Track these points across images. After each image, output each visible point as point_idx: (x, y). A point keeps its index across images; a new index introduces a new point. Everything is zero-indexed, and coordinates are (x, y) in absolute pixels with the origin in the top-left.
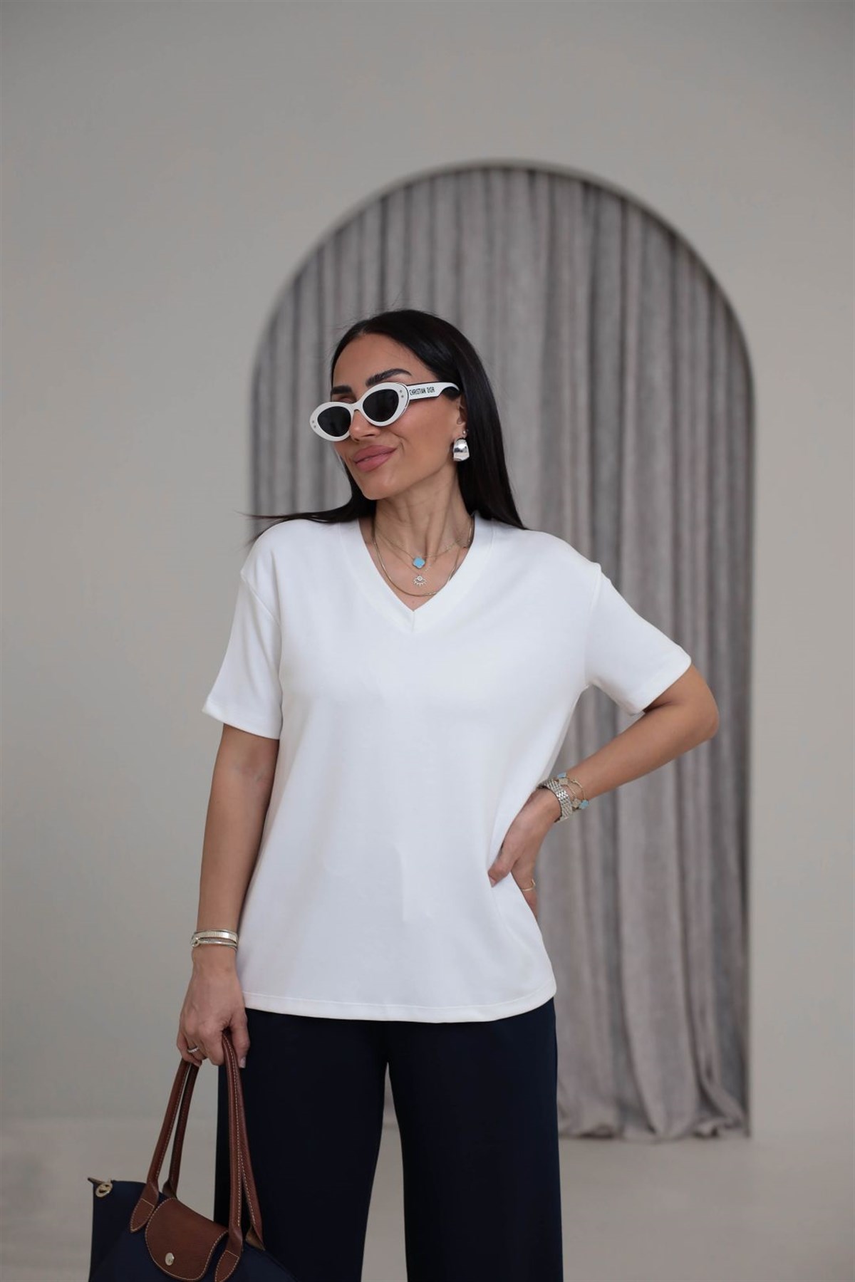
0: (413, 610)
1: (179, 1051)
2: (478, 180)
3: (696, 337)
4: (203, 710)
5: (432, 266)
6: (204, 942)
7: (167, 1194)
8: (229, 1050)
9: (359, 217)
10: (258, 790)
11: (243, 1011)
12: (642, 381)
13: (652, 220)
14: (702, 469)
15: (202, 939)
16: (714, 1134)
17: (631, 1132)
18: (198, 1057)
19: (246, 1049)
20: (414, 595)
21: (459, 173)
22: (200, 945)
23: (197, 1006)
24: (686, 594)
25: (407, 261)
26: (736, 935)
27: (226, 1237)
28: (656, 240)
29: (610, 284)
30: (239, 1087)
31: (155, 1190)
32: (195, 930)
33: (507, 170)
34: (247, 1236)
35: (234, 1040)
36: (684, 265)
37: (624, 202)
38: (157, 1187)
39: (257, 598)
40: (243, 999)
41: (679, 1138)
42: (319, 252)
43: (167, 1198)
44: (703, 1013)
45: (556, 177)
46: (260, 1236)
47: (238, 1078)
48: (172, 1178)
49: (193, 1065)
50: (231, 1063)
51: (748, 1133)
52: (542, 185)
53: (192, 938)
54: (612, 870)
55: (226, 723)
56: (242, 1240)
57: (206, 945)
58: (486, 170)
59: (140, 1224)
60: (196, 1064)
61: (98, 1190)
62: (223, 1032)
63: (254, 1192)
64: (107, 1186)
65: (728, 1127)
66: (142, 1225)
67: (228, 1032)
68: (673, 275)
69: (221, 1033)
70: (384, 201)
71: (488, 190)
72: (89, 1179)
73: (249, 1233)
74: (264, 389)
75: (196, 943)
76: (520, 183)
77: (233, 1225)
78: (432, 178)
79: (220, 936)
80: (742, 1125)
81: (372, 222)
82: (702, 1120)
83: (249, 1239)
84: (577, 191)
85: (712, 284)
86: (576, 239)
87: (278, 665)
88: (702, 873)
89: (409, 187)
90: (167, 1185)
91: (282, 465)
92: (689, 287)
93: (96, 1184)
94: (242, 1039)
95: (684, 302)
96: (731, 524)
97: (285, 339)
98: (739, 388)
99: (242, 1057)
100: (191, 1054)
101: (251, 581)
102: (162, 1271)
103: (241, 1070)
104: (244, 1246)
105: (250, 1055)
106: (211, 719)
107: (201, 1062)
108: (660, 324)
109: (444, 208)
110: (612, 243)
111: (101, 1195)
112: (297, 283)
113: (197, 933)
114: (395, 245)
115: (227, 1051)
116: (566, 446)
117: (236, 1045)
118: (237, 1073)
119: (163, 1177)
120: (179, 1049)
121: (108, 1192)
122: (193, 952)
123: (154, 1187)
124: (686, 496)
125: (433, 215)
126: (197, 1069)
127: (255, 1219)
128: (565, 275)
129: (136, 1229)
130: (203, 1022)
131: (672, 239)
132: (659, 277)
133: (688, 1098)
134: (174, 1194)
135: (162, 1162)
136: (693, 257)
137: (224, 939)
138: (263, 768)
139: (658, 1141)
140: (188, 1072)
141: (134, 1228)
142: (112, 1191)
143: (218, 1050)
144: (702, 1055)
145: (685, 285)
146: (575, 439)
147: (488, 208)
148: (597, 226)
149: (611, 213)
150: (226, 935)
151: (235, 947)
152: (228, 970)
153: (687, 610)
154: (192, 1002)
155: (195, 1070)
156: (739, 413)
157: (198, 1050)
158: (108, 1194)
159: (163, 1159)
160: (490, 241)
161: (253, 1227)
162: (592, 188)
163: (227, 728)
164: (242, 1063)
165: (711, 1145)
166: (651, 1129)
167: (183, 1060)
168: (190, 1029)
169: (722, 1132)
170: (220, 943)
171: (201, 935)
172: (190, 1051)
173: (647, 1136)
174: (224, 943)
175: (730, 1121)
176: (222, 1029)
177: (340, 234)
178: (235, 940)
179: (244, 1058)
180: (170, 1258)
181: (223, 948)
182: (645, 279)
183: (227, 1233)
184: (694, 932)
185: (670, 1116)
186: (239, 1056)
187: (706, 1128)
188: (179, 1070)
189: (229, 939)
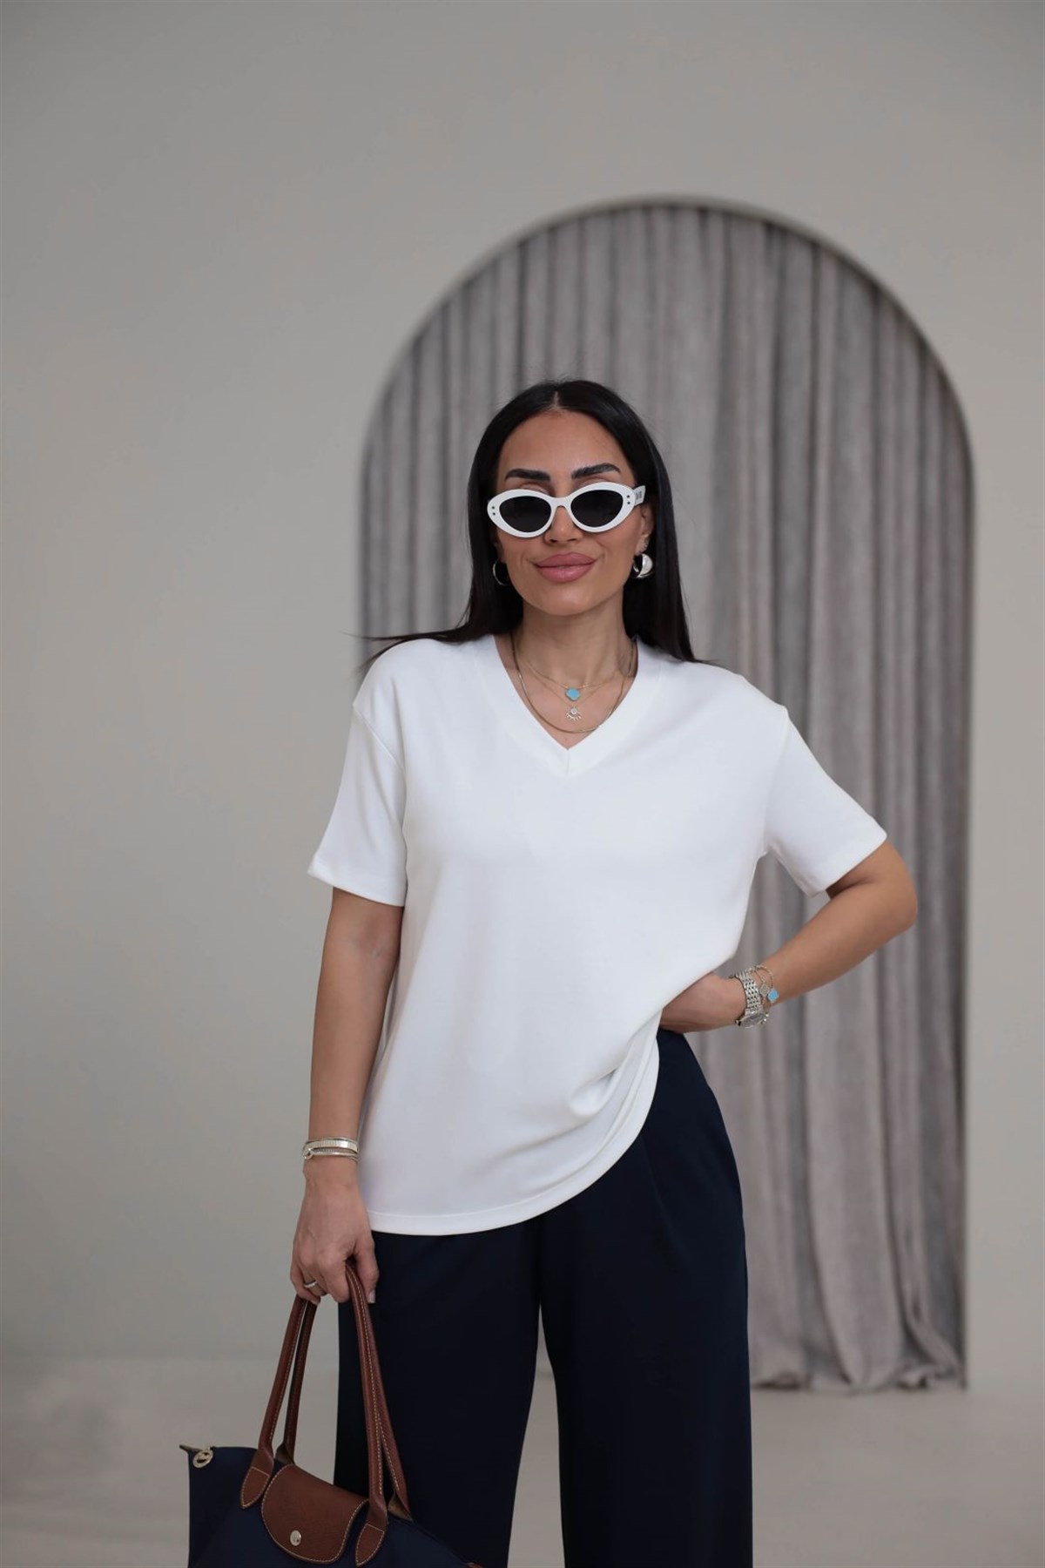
0: (568, 748)
1: (292, 1285)
2: (637, 222)
3: (904, 412)
4: (309, 872)
5: (580, 325)
6: (319, 1153)
7: (281, 1460)
8: (354, 1283)
9: (491, 267)
10: (378, 967)
11: (370, 1235)
12: (837, 466)
13: (850, 269)
14: (909, 572)
15: (315, 1149)
16: (923, 1384)
17: (821, 1382)
18: (317, 1292)
19: (376, 1281)
20: (568, 732)
21: (615, 213)
22: (313, 1156)
23: (312, 1231)
24: (889, 725)
25: (551, 319)
26: (950, 1142)
27: (365, 1509)
28: (855, 294)
29: (798, 346)
30: (369, 1327)
31: (270, 1456)
32: (307, 1139)
33: (673, 208)
34: (389, 1506)
35: (359, 1270)
36: (889, 324)
37: (816, 246)
38: (272, 1452)
39: (374, 734)
40: (368, 1220)
41: (880, 1389)
42: (444, 309)
43: (284, 1465)
44: (909, 1238)
45: (733, 216)
46: (406, 1506)
47: (368, 1316)
48: (288, 1440)
49: (310, 1303)
50: (358, 1298)
51: (963, 1384)
52: (716, 226)
53: (304, 1148)
54: (798, 1062)
55: (336, 886)
56: (386, 1511)
57: (322, 1157)
58: (647, 208)
59: (254, 1497)
60: (314, 1302)
61: (196, 1459)
62: (346, 1261)
63: (395, 1453)
64: (206, 1454)
65: (939, 1376)
66: (258, 1497)
67: (352, 1261)
68: (876, 336)
69: (344, 1264)
70: (523, 246)
71: (650, 232)
72: (182, 1447)
73: (391, 1502)
74: (376, 475)
75: (309, 1154)
76: (689, 224)
77: (374, 1493)
78: (582, 220)
79: (337, 1146)
80: (957, 1374)
81: (508, 273)
82: (907, 1368)
83: (393, 1508)
84: (759, 233)
85: (922, 348)
86: (757, 291)
87: (402, 818)
88: (908, 1066)
89: (553, 229)
90: (282, 1449)
91: (398, 567)
92: (895, 350)
93: (192, 1453)
94: (369, 1269)
95: (889, 370)
96: (945, 638)
97: (401, 413)
98: (955, 474)
99: (370, 1292)
100: (308, 1290)
101: (367, 715)
102: (289, 1554)
103: (370, 1305)
104: (389, 1520)
105: (380, 1288)
106: (319, 882)
107: (319, 1299)
108: (859, 396)
109: (596, 256)
110: (800, 297)
111: (200, 1466)
112: (417, 346)
113: (309, 1142)
114: (535, 299)
115: (353, 1286)
116: (743, 545)
117: (362, 1275)
118: (366, 1309)
119: (278, 1439)
120: (294, 1283)
121: (208, 1462)
122: (305, 1165)
123: (268, 1453)
124: (890, 606)
125: (582, 261)
126: (315, 1308)
127: (399, 1484)
128: (743, 336)
129: (248, 1504)
130: (322, 1252)
131: (875, 292)
132: (858, 338)
133: (891, 1339)
134: (291, 1459)
135: (276, 1421)
136: (900, 314)
137: (341, 1148)
138: (385, 941)
139: (854, 1393)
140: (304, 1312)
141: (246, 1503)
142: (212, 1460)
143: (342, 1284)
144: (908, 1287)
145: (890, 350)
146: (754, 536)
147: (650, 254)
148: (782, 275)
149: (800, 260)
150: (344, 1144)
151: (357, 1157)
152: (349, 1187)
153: (891, 746)
154: (308, 1225)
155: (312, 1309)
156: (955, 505)
157: (317, 1284)
158: (208, 1465)
159: (277, 1418)
160: (652, 296)
161: (397, 1496)
162: (776, 231)
163: (338, 893)
164: (371, 1298)
165: (917, 1398)
166: (846, 1378)
167: (297, 1296)
168: (307, 1260)
169: (932, 1382)
170: (337, 1153)
171: (315, 1145)
172: (306, 1286)
173: (841, 1387)
174: (342, 1154)
175: (942, 1369)
176: (345, 1258)
177: (469, 286)
178: (355, 1149)
179: (374, 1291)
180: (296, 1537)
181: (343, 1160)
182: (841, 340)
183: (368, 1502)
184: (898, 1138)
185: (868, 1362)
186: (367, 1289)
187: (913, 1377)
188: (293, 1308)
189: (348, 1149)
